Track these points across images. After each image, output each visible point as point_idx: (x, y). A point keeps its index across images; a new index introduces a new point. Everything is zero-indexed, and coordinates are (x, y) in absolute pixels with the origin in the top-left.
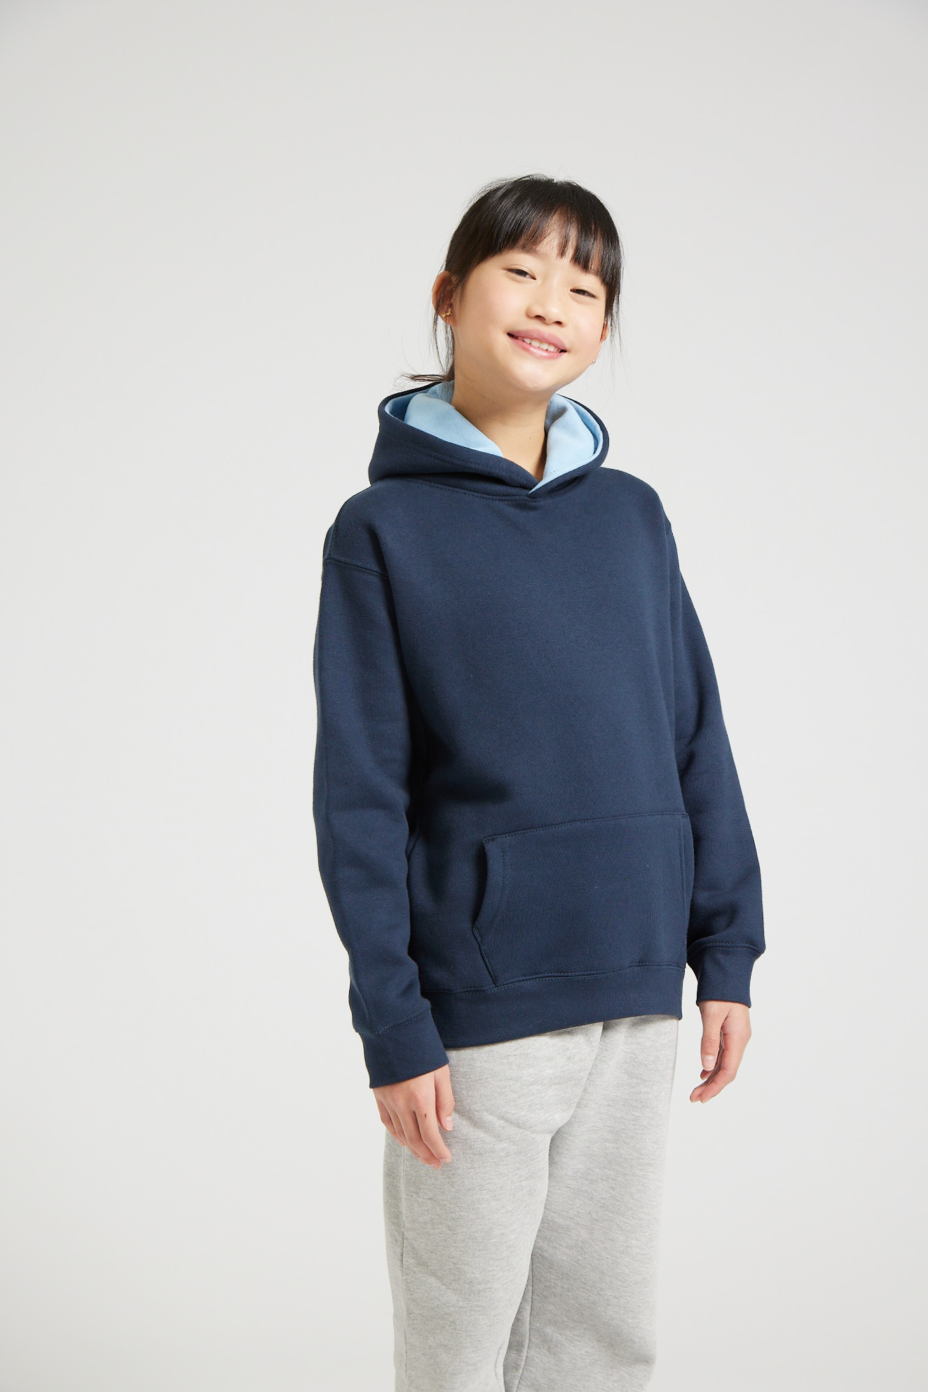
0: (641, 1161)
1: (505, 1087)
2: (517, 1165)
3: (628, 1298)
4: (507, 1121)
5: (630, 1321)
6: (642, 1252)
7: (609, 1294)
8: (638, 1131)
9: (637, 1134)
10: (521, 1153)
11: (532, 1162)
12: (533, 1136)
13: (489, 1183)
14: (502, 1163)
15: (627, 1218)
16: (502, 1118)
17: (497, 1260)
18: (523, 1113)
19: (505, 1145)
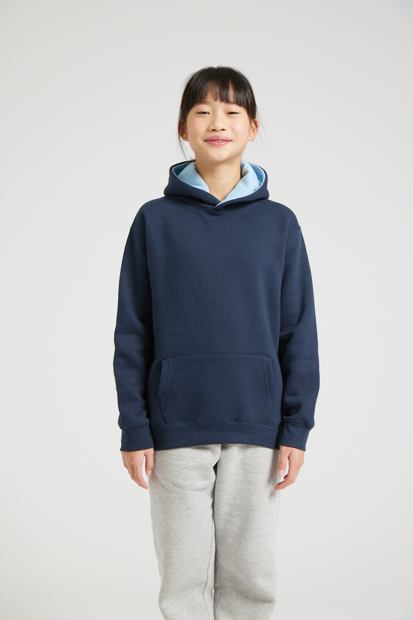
0: (251, 508)
1: (172, 469)
2: (180, 504)
3: (249, 570)
4: (174, 484)
5: (252, 581)
6: (254, 549)
7: (241, 567)
8: (249, 495)
9: (249, 496)
10: (181, 498)
11: (187, 503)
12: (186, 491)
13: (169, 511)
14: (173, 502)
15: (246, 534)
16: (171, 483)
17: (174, 544)
18: (180, 481)
19: (174, 494)
